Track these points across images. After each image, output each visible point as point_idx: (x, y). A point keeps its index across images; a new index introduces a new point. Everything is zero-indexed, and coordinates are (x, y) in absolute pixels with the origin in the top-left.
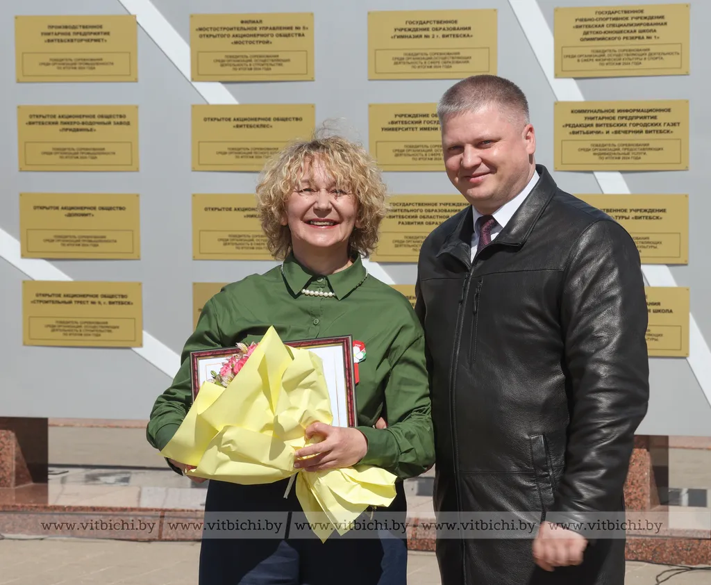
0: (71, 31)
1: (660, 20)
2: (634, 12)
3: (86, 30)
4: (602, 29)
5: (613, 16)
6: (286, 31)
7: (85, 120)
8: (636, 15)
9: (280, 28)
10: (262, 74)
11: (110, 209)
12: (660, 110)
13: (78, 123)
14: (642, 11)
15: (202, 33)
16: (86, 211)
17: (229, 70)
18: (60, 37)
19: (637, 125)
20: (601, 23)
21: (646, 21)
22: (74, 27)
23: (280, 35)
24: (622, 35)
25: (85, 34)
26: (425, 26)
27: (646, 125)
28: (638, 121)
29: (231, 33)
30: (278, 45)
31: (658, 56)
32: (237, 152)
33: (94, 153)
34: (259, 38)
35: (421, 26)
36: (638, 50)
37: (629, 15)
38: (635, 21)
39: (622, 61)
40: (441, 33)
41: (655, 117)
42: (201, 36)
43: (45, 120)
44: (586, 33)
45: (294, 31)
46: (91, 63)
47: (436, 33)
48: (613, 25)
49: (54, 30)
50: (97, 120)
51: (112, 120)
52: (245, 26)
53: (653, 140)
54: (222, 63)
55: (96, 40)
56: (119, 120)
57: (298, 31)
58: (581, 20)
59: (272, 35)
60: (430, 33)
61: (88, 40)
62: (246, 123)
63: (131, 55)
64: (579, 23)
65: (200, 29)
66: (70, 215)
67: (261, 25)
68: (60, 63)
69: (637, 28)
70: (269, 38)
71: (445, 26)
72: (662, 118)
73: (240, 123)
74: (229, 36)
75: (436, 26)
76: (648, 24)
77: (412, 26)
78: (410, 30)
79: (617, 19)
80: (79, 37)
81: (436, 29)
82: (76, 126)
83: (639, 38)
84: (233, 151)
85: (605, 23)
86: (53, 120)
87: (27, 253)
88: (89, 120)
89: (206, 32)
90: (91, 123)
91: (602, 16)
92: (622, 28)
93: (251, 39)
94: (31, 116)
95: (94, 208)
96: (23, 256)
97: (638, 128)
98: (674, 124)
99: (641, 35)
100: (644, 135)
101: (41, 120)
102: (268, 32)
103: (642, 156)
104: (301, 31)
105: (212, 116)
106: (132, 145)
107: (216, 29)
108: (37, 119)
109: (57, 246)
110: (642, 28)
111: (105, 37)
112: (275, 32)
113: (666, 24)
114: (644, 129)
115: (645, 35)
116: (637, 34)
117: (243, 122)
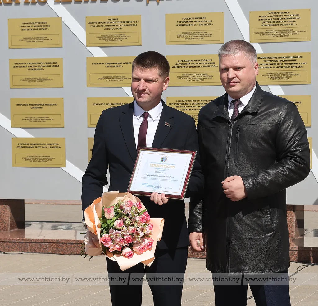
0: (33, 25)
1: (297, 17)
2: (285, 13)
3: (39, 25)
4: (271, 21)
5: (276, 15)
6: (129, 24)
7: (39, 65)
8: (286, 14)
9: (126, 22)
10: (118, 43)
11: (50, 105)
12: (298, 57)
13: (36, 66)
14: (289, 13)
15: (91, 25)
16: (40, 106)
17: (103, 41)
18: (28, 28)
19: (287, 64)
20: (270, 18)
21: (291, 17)
22: (34, 23)
23: (126, 25)
24: (280, 23)
25: (39, 26)
26: (191, 20)
27: (291, 64)
28: (288, 62)
29: (104, 25)
30: (125, 30)
31: (297, 33)
32: (107, 78)
33: (43, 80)
34: (117, 27)
35: (189, 20)
36: (287, 30)
37: (283, 14)
38: (285, 17)
39: (280, 35)
40: (198, 23)
41: (295, 60)
42: (90, 26)
43: (21, 65)
44: (264, 23)
45: (132, 23)
46: (42, 39)
47: (196, 23)
48: (276, 19)
49: (25, 25)
50: (44, 65)
51: (51, 65)
52: (111, 21)
53: (295, 71)
54: (100, 38)
55: (44, 29)
56: (54, 65)
57: (134, 23)
58: (262, 17)
59: (122, 25)
60: (194, 23)
61: (40, 29)
62: (111, 65)
63: (59, 35)
64: (261, 18)
65: (90, 23)
66: (32, 108)
67: (117, 21)
68: (28, 39)
69: (287, 20)
70: (121, 27)
71: (200, 20)
72: (299, 60)
73: (108, 65)
74: (103, 26)
75: (196, 20)
76: (292, 18)
77: (185, 20)
78: (184, 22)
79: (278, 16)
80: (36, 28)
81: (196, 22)
82: (35, 68)
83: (288, 24)
84: (105, 78)
85: (272, 18)
86: (25, 65)
87: (14, 125)
88: (41, 65)
89: (93, 25)
90: (42, 66)
91: (271, 15)
92: (280, 20)
93: (113, 27)
94: (15, 64)
95: (44, 105)
96: (12, 127)
97: (288, 65)
98: (304, 63)
99: (289, 23)
100: (290, 69)
101: (20, 65)
102: (121, 24)
103: (290, 78)
104: (135, 23)
105: (96, 62)
106: (60, 76)
107: (97, 23)
108: (18, 65)
109: (27, 122)
110: (289, 20)
111: (48, 27)
112: (123, 24)
113: (300, 18)
114: (291, 66)
115: (290, 23)
116: (287, 23)
117: (110, 65)
